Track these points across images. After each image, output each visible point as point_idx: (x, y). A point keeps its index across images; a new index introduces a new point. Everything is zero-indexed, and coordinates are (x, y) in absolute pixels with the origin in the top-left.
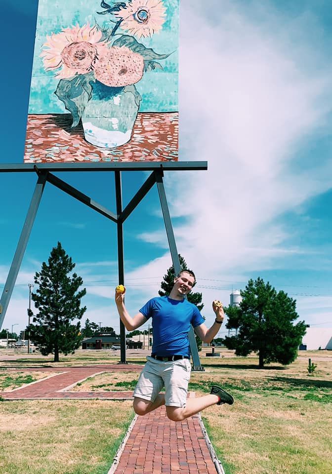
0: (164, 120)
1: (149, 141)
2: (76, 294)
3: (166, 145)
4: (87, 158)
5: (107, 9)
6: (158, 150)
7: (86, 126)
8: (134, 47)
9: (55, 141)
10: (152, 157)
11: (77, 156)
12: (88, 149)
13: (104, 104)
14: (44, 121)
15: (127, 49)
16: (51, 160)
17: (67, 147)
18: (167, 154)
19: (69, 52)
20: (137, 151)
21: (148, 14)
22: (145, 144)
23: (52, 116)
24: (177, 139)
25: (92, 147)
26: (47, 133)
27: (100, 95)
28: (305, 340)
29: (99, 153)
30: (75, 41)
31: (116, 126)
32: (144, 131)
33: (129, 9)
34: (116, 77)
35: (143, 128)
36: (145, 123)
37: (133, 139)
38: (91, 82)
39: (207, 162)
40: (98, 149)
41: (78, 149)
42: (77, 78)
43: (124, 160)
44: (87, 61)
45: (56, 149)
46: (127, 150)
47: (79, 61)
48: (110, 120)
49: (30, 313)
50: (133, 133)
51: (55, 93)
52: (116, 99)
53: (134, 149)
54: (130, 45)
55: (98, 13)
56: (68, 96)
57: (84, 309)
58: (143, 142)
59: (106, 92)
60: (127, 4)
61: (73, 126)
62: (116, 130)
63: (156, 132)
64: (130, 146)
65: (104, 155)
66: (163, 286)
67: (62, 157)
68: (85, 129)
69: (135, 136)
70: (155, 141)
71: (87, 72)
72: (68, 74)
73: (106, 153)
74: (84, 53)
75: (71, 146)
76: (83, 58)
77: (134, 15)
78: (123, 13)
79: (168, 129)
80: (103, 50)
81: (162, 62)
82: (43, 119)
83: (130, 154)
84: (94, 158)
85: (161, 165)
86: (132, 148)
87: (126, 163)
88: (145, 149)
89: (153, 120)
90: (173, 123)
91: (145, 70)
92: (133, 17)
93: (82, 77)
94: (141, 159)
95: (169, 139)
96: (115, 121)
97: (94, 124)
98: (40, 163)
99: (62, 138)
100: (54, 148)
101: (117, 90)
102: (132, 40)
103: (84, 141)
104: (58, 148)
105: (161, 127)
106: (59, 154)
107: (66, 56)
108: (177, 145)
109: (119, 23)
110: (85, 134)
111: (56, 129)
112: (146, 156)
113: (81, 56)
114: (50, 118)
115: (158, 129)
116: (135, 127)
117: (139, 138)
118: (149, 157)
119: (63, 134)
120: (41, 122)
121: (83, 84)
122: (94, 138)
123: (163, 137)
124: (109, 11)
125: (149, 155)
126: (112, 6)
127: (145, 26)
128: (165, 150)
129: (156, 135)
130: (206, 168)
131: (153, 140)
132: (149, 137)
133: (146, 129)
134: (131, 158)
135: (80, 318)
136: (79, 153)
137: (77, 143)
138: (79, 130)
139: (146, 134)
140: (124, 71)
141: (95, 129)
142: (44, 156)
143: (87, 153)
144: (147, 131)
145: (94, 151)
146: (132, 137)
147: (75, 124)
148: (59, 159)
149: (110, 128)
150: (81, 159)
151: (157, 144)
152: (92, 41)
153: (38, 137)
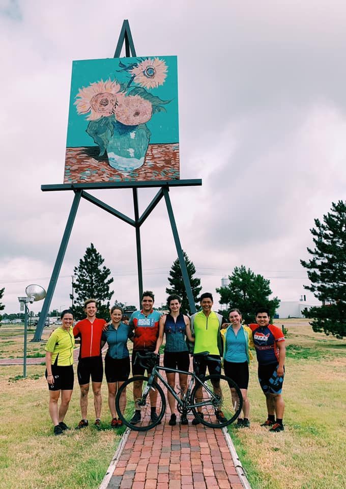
0: (168, 149)
1: (158, 165)
2: (106, 281)
3: (170, 167)
4: (111, 179)
5: (123, 68)
6: (164, 172)
8: (145, 96)
9: (87, 167)
10: (160, 177)
11: (103, 177)
12: (112, 172)
13: (123, 138)
14: (78, 152)
15: (139, 97)
16: (84, 181)
17: (96, 171)
18: (171, 175)
19: (96, 101)
20: (148, 172)
21: (154, 71)
22: (154, 168)
23: (84, 148)
24: (179, 163)
25: (115, 171)
26: (80, 161)
27: (120, 133)
28: (277, 311)
29: (120, 175)
30: (99, 92)
31: (132, 155)
32: (153, 158)
33: (140, 68)
34: (132, 118)
35: (153, 155)
36: (155, 152)
37: (145, 164)
38: (113, 123)
39: (201, 180)
40: (120, 172)
41: (104, 172)
42: (102, 119)
43: (139, 180)
44: (110, 107)
46: (141, 172)
47: (104, 107)
48: (128, 150)
49: (72, 297)
50: (145, 160)
51: (86, 131)
52: (132, 135)
53: (146, 171)
54: (141, 94)
55: (117, 71)
56: (96, 133)
57: (112, 293)
58: (153, 166)
59: (124, 129)
60: (138, 64)
61: (100, 155)
62: (133, 157)
63: (163, 158)
64: (143, 169)
66: (171, 273)
67: (93, 178)
68: (109, 157)
69: (147, 161)
70: (161, 165)
71: (109, 115)
72: (96, 116)
73: (125, 175)
74: (107, 101)
75: (99, 170)
76: (107, 105)
77: (144, 72)
78: (135, 71)
79: (172, 156)
80: (121, 98)
81: (165, 106)
82: (77, 151)
83: (144, 175)
84: (116, 179)
85: (167, 183)
86: (145, 170)
87: (140, 182)
88: (154, 171)
89: (160, 150)
90: (175, 151)
91: (153, 112)
92: (143, 74)
93: (106, 118)
94: (152, 178)
95: (173, 163)
96: (131, 151)
97: (116, 154)
98: (76, 184)
99: (92, 164)
100: (87, 172)
101: (132, 128)
102: (143, 91)
103: (109, 167)
104: (89, 172)
105: (166, 154)
106: (90, 177)
107: (94, 103)
108: (179, 167)
109: (133, 78)
110: (110, 161)
111: (87, 158)
112: (156, 176)
113: (105, 103)
114: (83, 150)
115: (164, 156)
116: (146, 155)
117: (150, 163)
118: (158, 177)
119: (93, 162)
120: (76, 153)
121: (107, 124)
122: (116, 164)
123: (168, 162)
124: (125, 70)
125: (158, 175)
126: (128, 66)
127: (152, 80)
128: (170, 171)
129: (163, 161)
130: (200, 184)
131: (160, 164)
132: (158, 162)
133: (155, 156)
134: (144, 178)
135: (109, 300)
136: (105, 175)
137: (103, 167)
138: (105, 159)
139: (155, 160)
140: (137, 114)
141: (117, 157)
142: (79, 178)
143: (111, 175)
144: (156, 158)
145: (116, 173)
146: (144, 162)
147: (102, 154)
148: (90, 180)
149: (128, 156)
150: (107, 180)
151: (164, 167)
152: (113, 92)
153: (74, 164)
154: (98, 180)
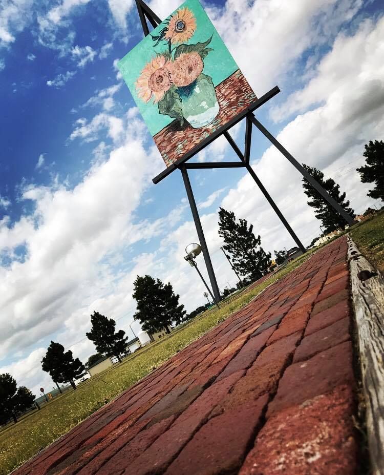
0: (233, 80)
1: (232, 100)
2: (248, 230)
3: (244, 95)
4: (201, 138)
5: (157, 41)
6: (241, 102)
7: (189, 120)
8: (188, 50)
9: (177, 142)
10: (240, 109)
11: (194, 142)
12: (199, 133)
13: (191, 99)
14: (164, 135)
15: (184, 54)
16: (181, 155)
17: (186, 141)
18: (248, 100)
19: (153, 82)
20: (228, 112)
21: (184, 23)
22: (230, 105)
23: (166, 128)
24: (249, 86)
25: (200, 130)
26: (169, 140)
27: (186, 95)
29: (207, 130)
30: (151, 74)
31: (206, 107)
32: (225, 97)
33: (170, 29)
34: (188, 76)
35: (223, 95)
36: (223, 91)
37: (221, 107)
38: (176, 91)
39: (277, 86)
40: (205, 128)
41: (192, 137)
42: (166, 94)
43: (224, 124)
44: (166, 80)
45: (180, 146)
46: (222, 116)
47: (161, 84)
48: (201, 105)
49: (228, 257)
50: (219, 103)
51: (160, 113)
52: (197, 90)
53: (226, 112)
54: (184, 51)
55: (154, 46)
56: (168, 109)
57: (259, 237)
58: (228, 104)
59: (187, 90)
60: (167, 27)
61: (181, 125)
62: (208, 109)
63: (233, 92)
64: (222, 112)
65: (210, 129)
67: (187, 148)
68: (189, 122)
69: (221, 103)
70: (235, 98)
71: (169, 87)
72: (159, 96)
73: (210, 127)
74: (161, 77)
75: (188, 138)
76: (163, 80)
77: (175, 30)
78: (168, 34)
79: (239, 84)
80: (170, 66)
81: (210, 46)
82: (162, 134)
83: (226, 117)
84: (206, 135)
85: (249, 110)
86: (224, 112)
87: (226, 124)
88: (233, 107)
89: (227, 86)
90: (240, 78)
91: (202, 58)
92: (176, 33)
93: (169, 91)
94: (234, 115)
95: (244, 90)
96: (204, 104)
97: (193, 115)
98: (176, 162)
99: (180, 137)
100: (179, 146)
101: (194, 84)
102: (183, 47)
103: (193, 130)
104: (181, 145)
105: (234, 86)
106: (183, 149)
107: (152, 86)
108: (251, 90)
109: (170, 42)
110: (192, 125)
111: (173, 135)
112: (236, 111)
113: (160, 80)
114: (166, 130)
115: (233, 89)
116: (219, 98)
117: (225, 103)
118: (238, 111)
119: (180, 134)
120: (162, 137)
121: (172, 96)
122: (198, 123)
123: (239, 92)
124: (160, 40)
125: (237, 109)
126: (159, 35)
127: (186, 32)
128: (246, 98)
129: (234, 94)
130: (279, 91)
131: (233, 98)
132: (230, 98)
133: (226, 94)
134: (227, 119)
135: (260, 244)
136: (194, 139)
137: (190, 134)
138: (187, 125)
139: (227, 98)
140: (190, 69)
141: (195, 118)
142: (176, 155)
143: (199, 135)
144: (227, 95)
145: (203, 131)
146: (220, 105)
147: (182, 123)
148: (185, 151)
149: (203, 110)
150: (198, 142)
151: (238, 99)
152: (161, 66)
153: (166, 147)
154: (191, 147)
